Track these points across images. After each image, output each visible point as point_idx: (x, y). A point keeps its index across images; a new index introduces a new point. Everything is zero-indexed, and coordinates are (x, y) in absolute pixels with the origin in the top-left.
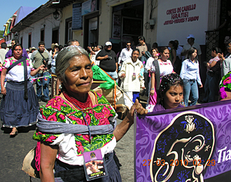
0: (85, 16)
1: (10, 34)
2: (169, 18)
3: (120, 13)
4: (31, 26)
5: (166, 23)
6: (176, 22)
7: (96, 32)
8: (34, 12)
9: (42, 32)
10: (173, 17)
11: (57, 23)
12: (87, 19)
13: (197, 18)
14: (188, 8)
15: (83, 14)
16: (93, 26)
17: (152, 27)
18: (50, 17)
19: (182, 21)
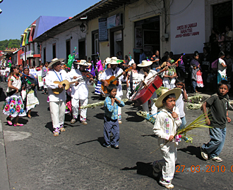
0: (110, 29)
1: (29, 44)
2: (179, 32)
3: (141, 27)
4: (56, 37)
5: (177, 36)
6: (184, 35)
7: (121, 43)
8: (59, 25)
9: (68, 43)
10: (182, 32)
11: (83, 35)
12: (113, 32)
13: (198, 33)
14: (191, 26)
15: (109, 27)
16: (118, 37)
17: (167, 40)
18: (75, 29)
19: (188, 35)
